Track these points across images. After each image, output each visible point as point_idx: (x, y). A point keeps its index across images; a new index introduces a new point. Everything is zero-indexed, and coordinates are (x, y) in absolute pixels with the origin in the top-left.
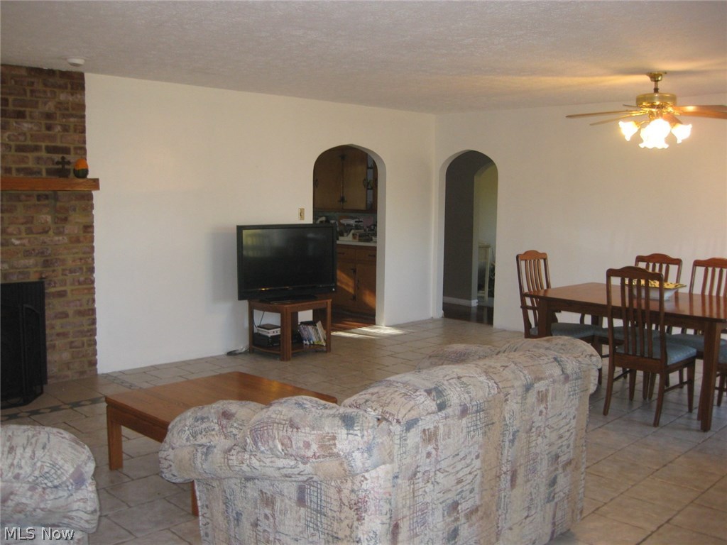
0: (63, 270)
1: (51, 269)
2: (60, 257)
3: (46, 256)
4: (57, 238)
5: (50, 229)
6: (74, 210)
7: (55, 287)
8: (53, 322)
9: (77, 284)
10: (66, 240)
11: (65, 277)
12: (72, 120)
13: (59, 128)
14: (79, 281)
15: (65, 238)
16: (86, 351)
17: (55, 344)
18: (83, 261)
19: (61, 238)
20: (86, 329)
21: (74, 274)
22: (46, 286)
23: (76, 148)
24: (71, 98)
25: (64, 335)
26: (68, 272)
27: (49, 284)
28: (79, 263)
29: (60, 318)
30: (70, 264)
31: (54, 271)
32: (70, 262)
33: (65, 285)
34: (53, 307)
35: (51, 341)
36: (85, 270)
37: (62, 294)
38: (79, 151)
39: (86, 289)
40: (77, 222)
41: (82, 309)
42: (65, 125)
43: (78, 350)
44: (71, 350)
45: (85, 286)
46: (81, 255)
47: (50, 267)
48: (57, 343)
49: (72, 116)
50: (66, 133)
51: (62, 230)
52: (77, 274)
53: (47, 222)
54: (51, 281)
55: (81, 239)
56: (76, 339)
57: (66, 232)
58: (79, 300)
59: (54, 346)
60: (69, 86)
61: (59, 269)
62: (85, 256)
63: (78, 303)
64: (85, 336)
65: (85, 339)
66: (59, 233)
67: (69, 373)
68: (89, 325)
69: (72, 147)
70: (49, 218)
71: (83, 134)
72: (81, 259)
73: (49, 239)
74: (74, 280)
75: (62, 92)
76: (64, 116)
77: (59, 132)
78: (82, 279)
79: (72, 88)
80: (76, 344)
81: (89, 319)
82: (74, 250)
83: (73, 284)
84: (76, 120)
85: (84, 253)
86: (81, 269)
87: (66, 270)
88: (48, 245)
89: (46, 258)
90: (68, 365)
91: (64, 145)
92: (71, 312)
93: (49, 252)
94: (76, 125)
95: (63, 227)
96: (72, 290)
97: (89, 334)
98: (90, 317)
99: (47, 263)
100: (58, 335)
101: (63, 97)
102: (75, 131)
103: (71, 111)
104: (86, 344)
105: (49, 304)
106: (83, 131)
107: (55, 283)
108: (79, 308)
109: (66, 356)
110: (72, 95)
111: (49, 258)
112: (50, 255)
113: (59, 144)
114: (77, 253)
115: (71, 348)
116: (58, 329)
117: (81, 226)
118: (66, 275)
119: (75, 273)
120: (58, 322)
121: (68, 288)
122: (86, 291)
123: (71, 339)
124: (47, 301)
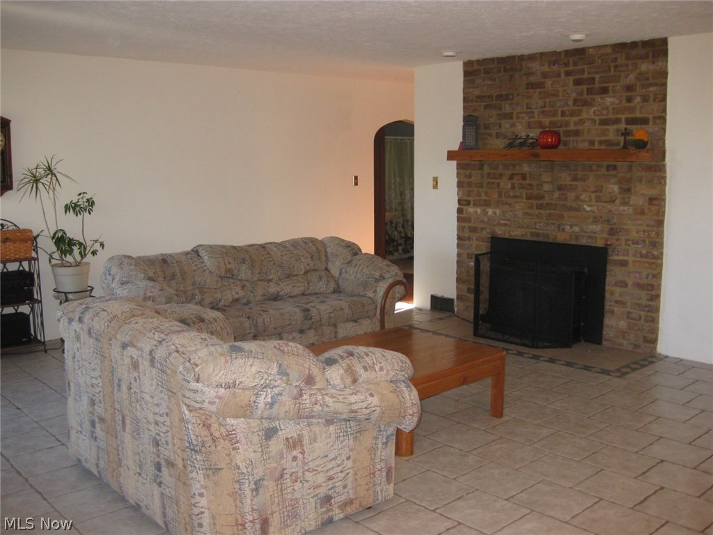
0: (626, 240)
1: (615, 237)
2: (624, 227)
3: (611, 224)
4: (622, 208)
5: (616, 199)
6: (640, 181)
7: (618, 255)
8: (613, 289)
9: (639, 256)
10: (631, 211)
11: (629, 247)
12: (652, 89)
13: (638, 99)
14: (641, 254)
15: (630, 208)
16: (642, 325)
17: (613, 310)
18: (646, 234)
19: (626, 208)
20: (644, 304)
21: (635, 246)
22: (610, 253)
23: (654, 118)
24: (651, 67)
25: (622, 304)
26: (631, 242)
27: (614, 251)
28: (642, 236)
29: (620, 286)
30: (633, 235)
31: (618, 240)
32: (634, 233)
33: (627, 255)
34: (614, 275)
35: (610, 306)
36: (647, 243)
37: (624, 264)
38: (657, 121)
39: (647, 263)
40: (643, 194)
41: (641, 282)
42: (645, 96)
43: (635, 322)
44: (628, 320)
45: (646, 260)
46: (646, 228)
47: (614, 235)
48: (616, 309)
49: (652, 85)
50: (646, 103)
51: (627, 200)
52: (640, 246)
53: (614, 192)
54: (615, 248)
55: (646, 211)
56: (635, 311)
57: (631, 202)
58: (639, 272)
59: (612, 312)
60: (651, 55)
61: (623, 238)
62: (648, 229)
63: (638, 275)
64: (643, 310)
65: (643, 313)
66: (624, 203)
67: (625, 342)
68: (648, 300)
69: (651, 117)
70: (616, 188)
71: (663, 103)
72: (644, 231)
73: (615, 208)
74: (636, 251)
75: (643, 63)
76: (643, 86)
77: (638, 102)
78: (644, 252)
79: (653, 56)
80: (633, 315)
81: (648, 294)
82: (639, 222)
83: (635, 255)
84: (655, 88)
85: (648, 226)
86: (644, 241)
87: (629, 240)
88: (614, 214)
89: (612, 226)
90: (624, 334)
91: (643, 115)
92: (630, 283)
93: (614, 221)
94: (656, 94)
95: (629, 198)
96: (634, 261)
97: (647, 309)
98: (649, 292)
99: (612, 232)
100: (617, 302)
101: (644, 67)
102: (655, 100)
103: (651, 80)
104: (643, 319)
105: (611, 271)
106: (664, 99)
107: (618, 252)
108: (638, 280)
109: (623, 324)
110: (653, 63)
111: (614, 227)
112: (615, 224)
113: (638, 115)
114: (640, 225)
115: (628, 318)
116: (617, 297)
117: (647, 198)
118: (629, 245)
119: (638, 244)
120: (618, 290)
121: (630, 259)
122: (647, 265)
123: (629, 309)
124: (609, 267)
